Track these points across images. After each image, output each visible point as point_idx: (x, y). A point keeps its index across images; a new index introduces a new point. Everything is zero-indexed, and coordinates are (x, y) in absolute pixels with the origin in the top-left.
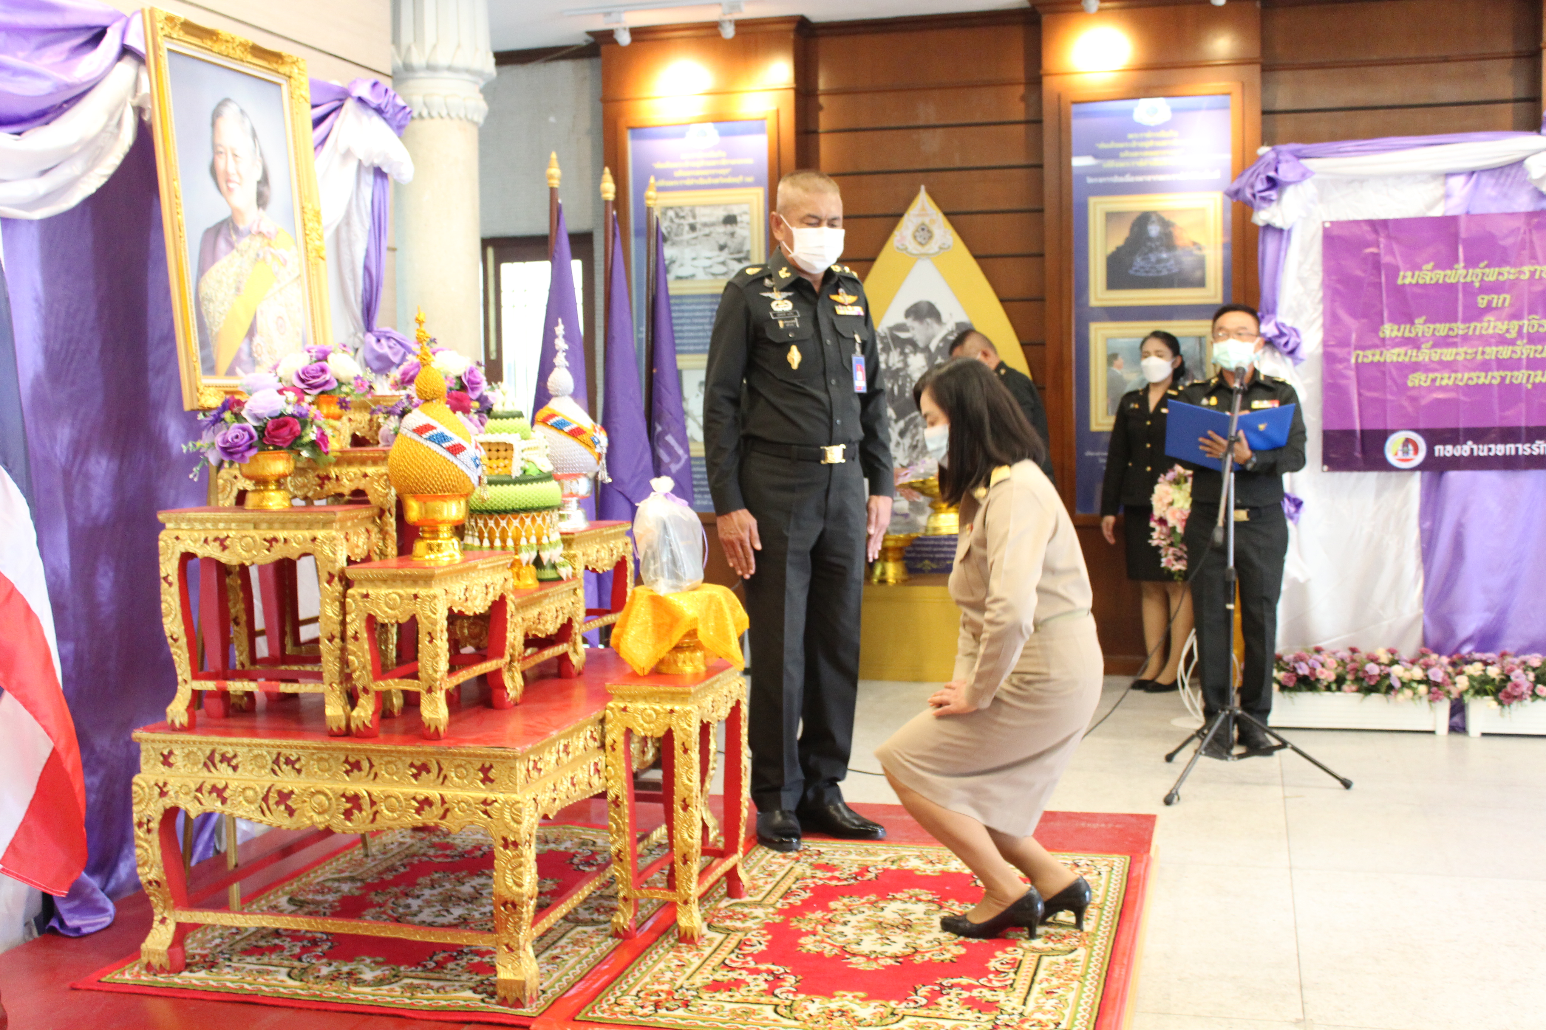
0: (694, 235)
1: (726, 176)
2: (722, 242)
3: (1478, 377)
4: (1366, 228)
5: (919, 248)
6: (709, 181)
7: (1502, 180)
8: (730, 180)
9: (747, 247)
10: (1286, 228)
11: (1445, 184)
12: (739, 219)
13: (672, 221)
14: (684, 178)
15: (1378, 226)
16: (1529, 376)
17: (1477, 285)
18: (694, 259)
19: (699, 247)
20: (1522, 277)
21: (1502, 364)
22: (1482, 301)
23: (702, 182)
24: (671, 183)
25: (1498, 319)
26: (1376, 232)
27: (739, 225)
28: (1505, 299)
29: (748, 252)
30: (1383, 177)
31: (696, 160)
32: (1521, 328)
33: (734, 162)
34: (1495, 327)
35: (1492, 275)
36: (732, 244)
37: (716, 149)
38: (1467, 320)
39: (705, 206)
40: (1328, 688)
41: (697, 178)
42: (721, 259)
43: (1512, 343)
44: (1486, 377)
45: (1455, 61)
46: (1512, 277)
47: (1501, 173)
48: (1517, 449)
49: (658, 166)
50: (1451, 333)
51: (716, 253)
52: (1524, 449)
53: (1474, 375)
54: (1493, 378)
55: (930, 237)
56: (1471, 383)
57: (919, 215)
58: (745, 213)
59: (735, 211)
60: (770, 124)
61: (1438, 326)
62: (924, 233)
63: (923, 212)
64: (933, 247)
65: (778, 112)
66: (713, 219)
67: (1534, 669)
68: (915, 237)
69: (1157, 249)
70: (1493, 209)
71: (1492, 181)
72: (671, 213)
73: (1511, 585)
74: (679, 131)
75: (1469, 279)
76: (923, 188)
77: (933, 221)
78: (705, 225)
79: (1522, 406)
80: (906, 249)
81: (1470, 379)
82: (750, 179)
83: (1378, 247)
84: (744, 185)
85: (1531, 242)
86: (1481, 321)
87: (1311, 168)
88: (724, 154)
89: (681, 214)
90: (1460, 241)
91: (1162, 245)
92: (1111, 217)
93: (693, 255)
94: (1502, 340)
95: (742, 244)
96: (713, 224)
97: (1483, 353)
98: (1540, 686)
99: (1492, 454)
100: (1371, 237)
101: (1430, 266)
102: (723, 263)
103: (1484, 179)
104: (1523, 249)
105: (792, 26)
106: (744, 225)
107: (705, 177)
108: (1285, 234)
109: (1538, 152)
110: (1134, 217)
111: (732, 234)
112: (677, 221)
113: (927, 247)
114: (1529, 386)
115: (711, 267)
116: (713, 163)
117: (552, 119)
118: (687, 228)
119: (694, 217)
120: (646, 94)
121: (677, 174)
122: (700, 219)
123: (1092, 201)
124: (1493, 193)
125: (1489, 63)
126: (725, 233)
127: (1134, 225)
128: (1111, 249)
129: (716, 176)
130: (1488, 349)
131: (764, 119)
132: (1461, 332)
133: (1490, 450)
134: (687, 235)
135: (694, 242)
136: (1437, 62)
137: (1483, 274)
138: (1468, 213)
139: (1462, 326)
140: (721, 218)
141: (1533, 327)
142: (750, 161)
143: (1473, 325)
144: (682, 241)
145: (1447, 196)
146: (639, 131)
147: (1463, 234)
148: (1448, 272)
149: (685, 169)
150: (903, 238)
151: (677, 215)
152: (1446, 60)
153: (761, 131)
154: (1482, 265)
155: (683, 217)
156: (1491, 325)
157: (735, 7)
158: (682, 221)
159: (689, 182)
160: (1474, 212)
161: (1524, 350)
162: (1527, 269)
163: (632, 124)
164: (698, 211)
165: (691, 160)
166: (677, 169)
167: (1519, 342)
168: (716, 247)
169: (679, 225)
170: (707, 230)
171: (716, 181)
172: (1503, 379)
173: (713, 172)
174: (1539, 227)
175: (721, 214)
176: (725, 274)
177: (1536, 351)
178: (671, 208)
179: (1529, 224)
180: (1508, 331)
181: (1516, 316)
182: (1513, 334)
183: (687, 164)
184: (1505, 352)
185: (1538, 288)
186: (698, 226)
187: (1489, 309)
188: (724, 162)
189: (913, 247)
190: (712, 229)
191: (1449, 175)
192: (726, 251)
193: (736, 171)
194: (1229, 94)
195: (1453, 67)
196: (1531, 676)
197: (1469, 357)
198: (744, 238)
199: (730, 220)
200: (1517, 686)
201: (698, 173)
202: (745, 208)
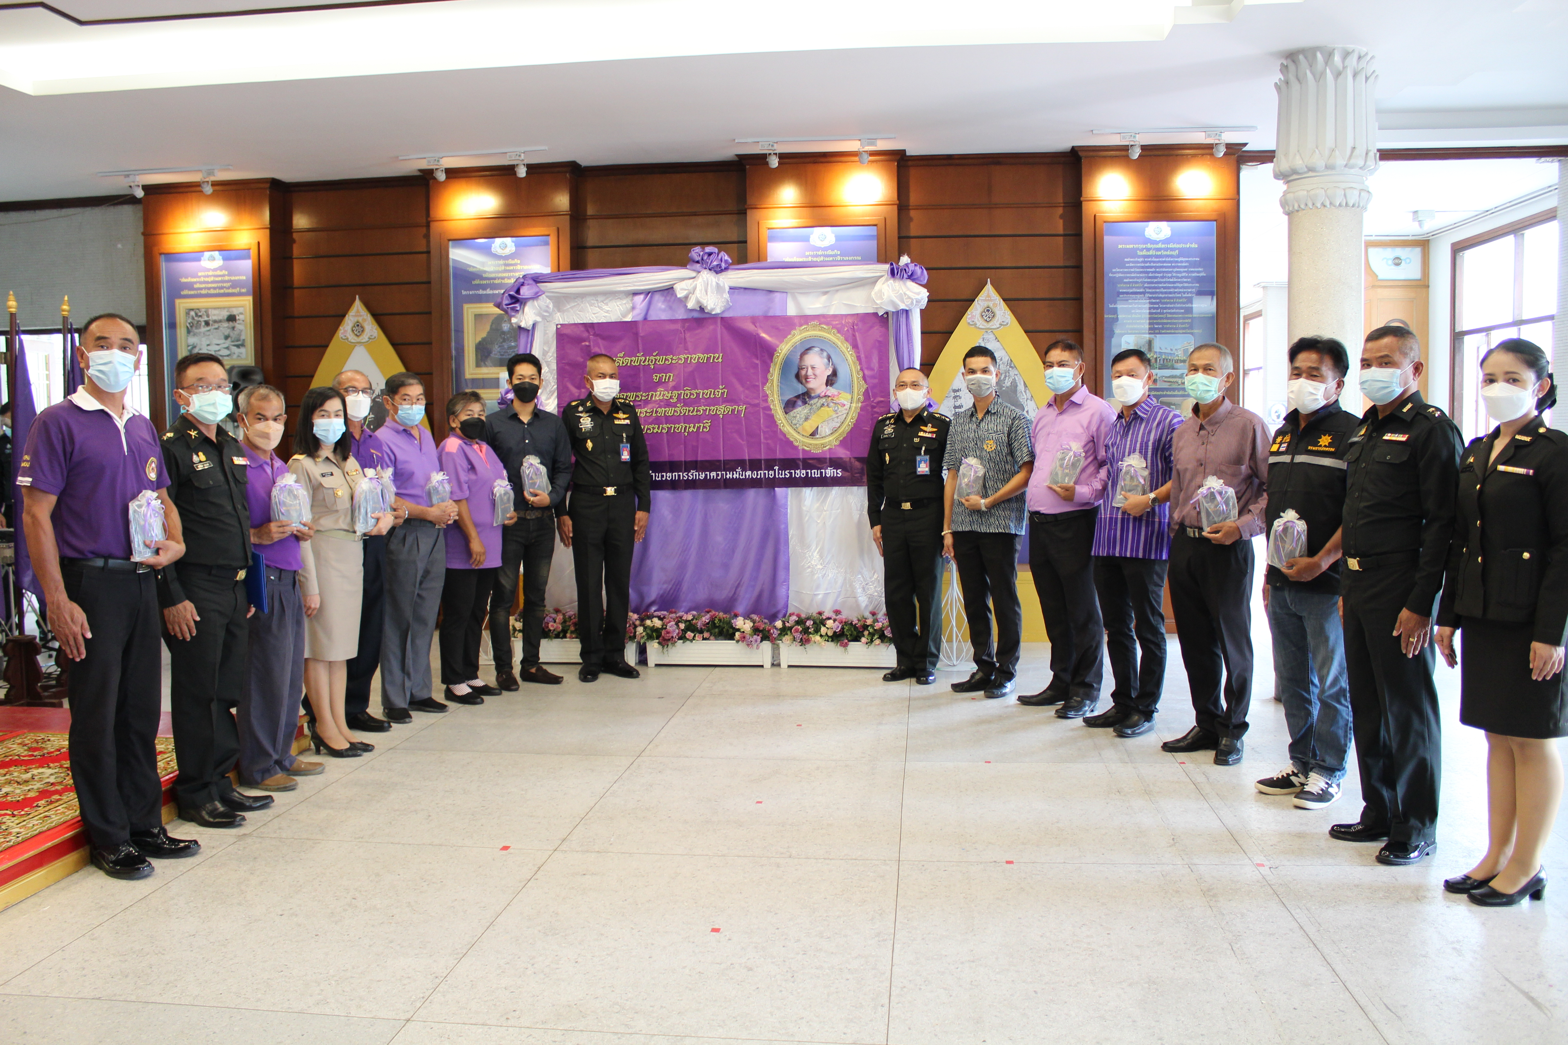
0: (208, 328)
1: (228, 288)
2: (226, 333)
3: (654, 428)
4: (583, 329)
5: (356, 338)
6: (217, 291)
7: (668, 298)
8: (231, 291)
9: (243, 337)
10: (530, 328)
11: (632, 300)
12: (237, 318)
13: (193, 318)
14: (201, 289)
15: (589, 327)
16: (686, 427)
17: (652, 367)
18: (208, 345)
19: (211, 336)
20: (680, 362)
21: (668, 419)
22: (656, 378)
23: (212, 291)
24: (192, 292)
25: (666, 390)
26: (588, 331)
27: (238, 322)
28: (670, 377)
29: (244, 340)
30: (595, 294)
31: (208, 276)
32: (679, 395)
33: (233, 278)
34: (664, 395)
35: (661, 360)
36: (234, 335)
37: (221, 268)
38: (647, 390)
39: (215, 308)
40: (557, 636)
41: (209, 289)
42: (226, 345)
43: (674, 405)
44: (658, 428)
45: (698, 215)
46: (673, 362)
47: (668, 293)
48: (679, 476)
49: (184, 280)
50: (637, 399)
51: (224, 341)
52: (684, 476)
53: (651, 426)
54: (663, 428)
55: (363, 331)
56: (648, 431)
57: (356, 316)
58: (241, 314)
59: (235, 312)
60: (254, 252)
61: (629, 394)
62: (359, 328)
63: (358, 314)
64: (365, 338)
65: (259, 243)
66: (220, 318)
67: (686, 621)
68: (353, 331)
69: (508, 339)
70: (664, 316)
71: (662, 299)
72: (192, 313)
73: (682, 566)
74: (196, 256)
75: (646, 363)
76: (357, 296)
77: (364, 320)
78: (215, 322)
79: (682, 446)
80: (347, 339)
81: (648, 429)
82: (244, 290)
83: (589, 342)
84: (240, 294)
85: (685, 339)
86: (656, 391)
87: (543, 289)
88: (227, 273)
89: (200, 314)
90: (640, 338)
91: (511, 337)
92: (478, 317)
93: (208, 343)
94: (668, 404)
95: (240, 335)
96: (220, 321)
97: (657, 412)
98: (689, 632)
99: (664, 479)
100: (585, 335)
101: (622, 355)
102: (227, 348)
103: (657, 297)
104: (681, 343)
105: (268, 185)
106: (241, 322)
107: (215, 288)
108: (531, 332)
109: (683, 279)
110: (492, 318)
111: (233, 328)
112: (196, 318)
113: (361, 338)
114: (686, 434)
115: (219, 350)
116: (220, 279)
117: (119, 246)
118: (203, 324)
119: (208, 316)
120: (172, 231)
121: (196, 286)
122: (212, 318)
123: (466, 306)
124: (663, 307)
125: (723, 217)
126: (228, 327)
127: (492, 323)
128: (479, 339)
129: (222, 288)
130: (659, 410)
131: (250, 249)
132: (643, 398)
133: (662, 476)
134: (204, 329)
135: (208, 333)
136: (689, 215)
137: (656, 360)
138: (645, 319)
139: (644, 394)
140: (226, 317)
141: (687, 396)
142: (244, 278)
143: (650, 394)
144: (200, 333)
145: (633, 308)
146: (172, 257)
147: (642, 334)
148: (634, 358)
149: (201, 283)
150: (345, 331)
151: (196, 315)
152: (695, 214)
153: (249, 257)
154: (655, 354)
155: (200, 316)
156: (659, 394)
157: (210, 173)
158: (200, 319)
159: (203, 292)
160: (649, 319)
161: (681, 410)
162: (682, 357)
163: (163, 251)
164: (210, 312)
165: (205, 277)
166: (196, 283)
167: (678, 405)
168: (223, 337)
169: (198, 321)
170: (216, 325)
171: (222, 291)
172: (669, 429)
173: (220, 285)
174: (689, 329)
175: (225, 314)
176: (228, 356)
177: (689, 411)
178: (193, 310)
179: (683, 327)
180: (671, 397)
181: (675, 388)
182: (675, 400)
183: (202, 279)
184: (670, 411)
185: (690, 369)
186: (211, 322)
187: (660, 383)
188: (227, 278)
189: (352, 338)
190: (220, 324)
191: (635, 294)
192: (229, 339)
193: (235, 284)
194: (549, 235)
195: (700, 220)
196: (682, 626)
197: (648, 414)
198: (241, 331)
199: (232, 318)
200: (668, 633)
201: (210, 285)
202: (241, 310)
